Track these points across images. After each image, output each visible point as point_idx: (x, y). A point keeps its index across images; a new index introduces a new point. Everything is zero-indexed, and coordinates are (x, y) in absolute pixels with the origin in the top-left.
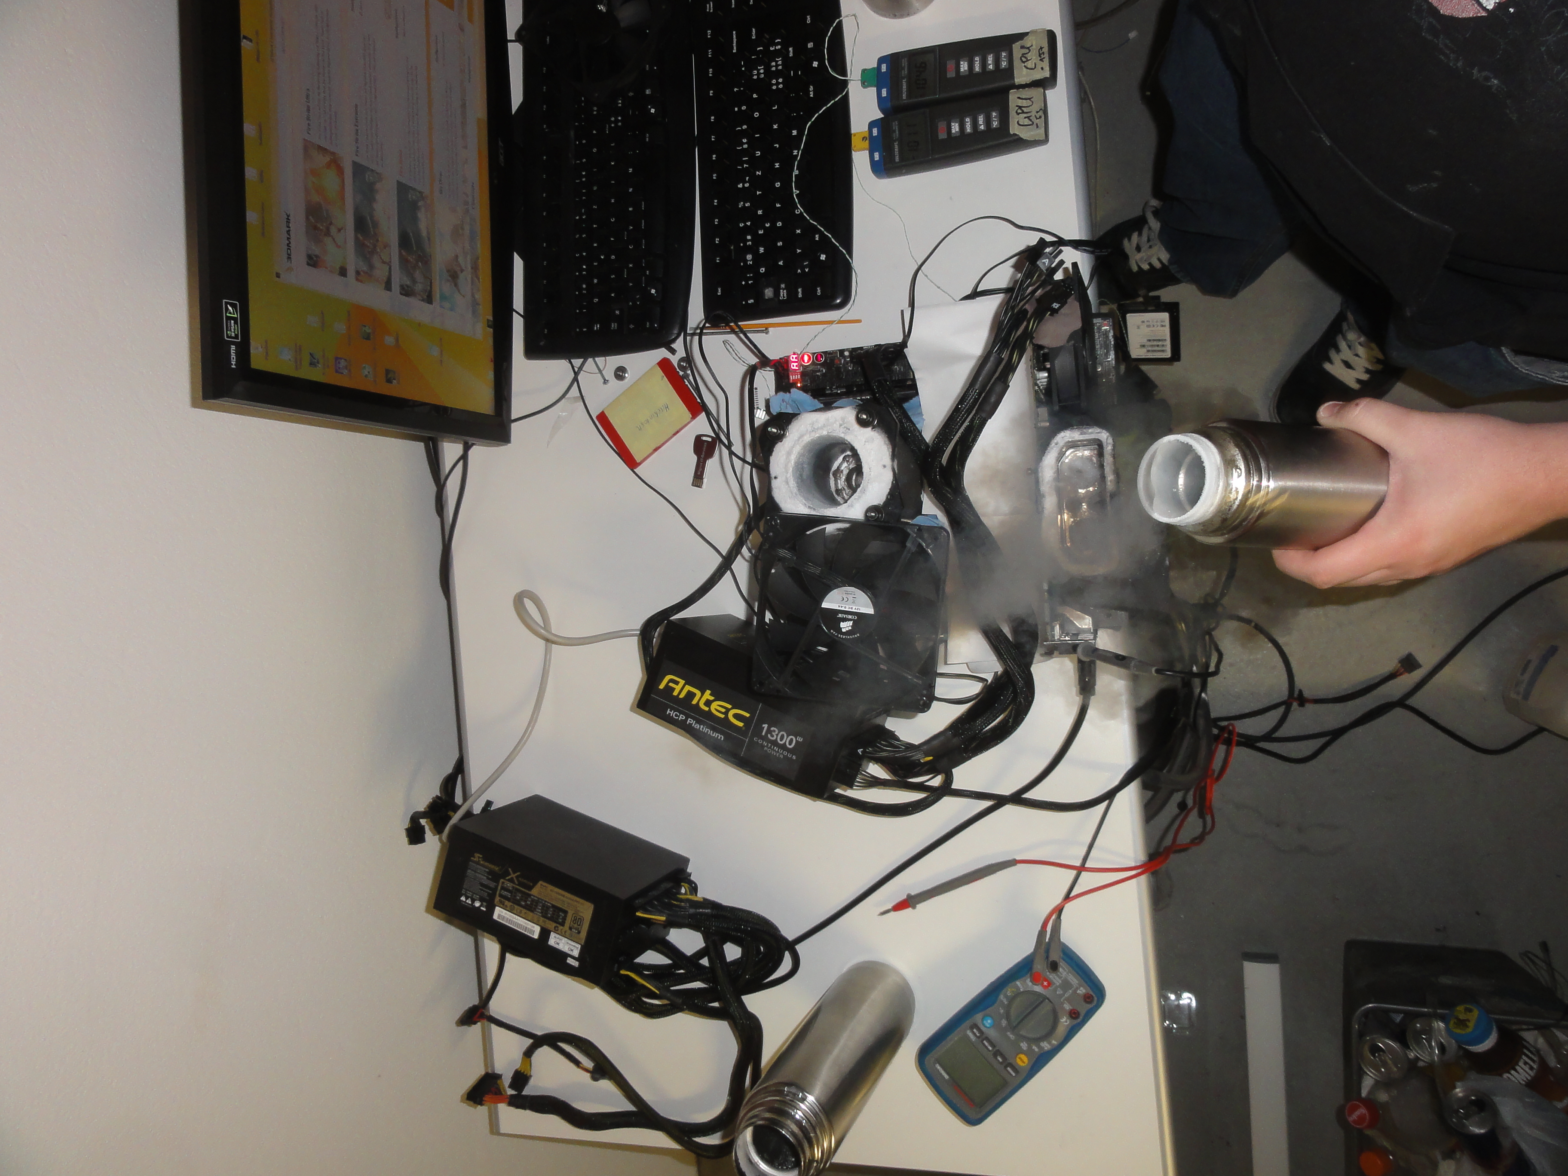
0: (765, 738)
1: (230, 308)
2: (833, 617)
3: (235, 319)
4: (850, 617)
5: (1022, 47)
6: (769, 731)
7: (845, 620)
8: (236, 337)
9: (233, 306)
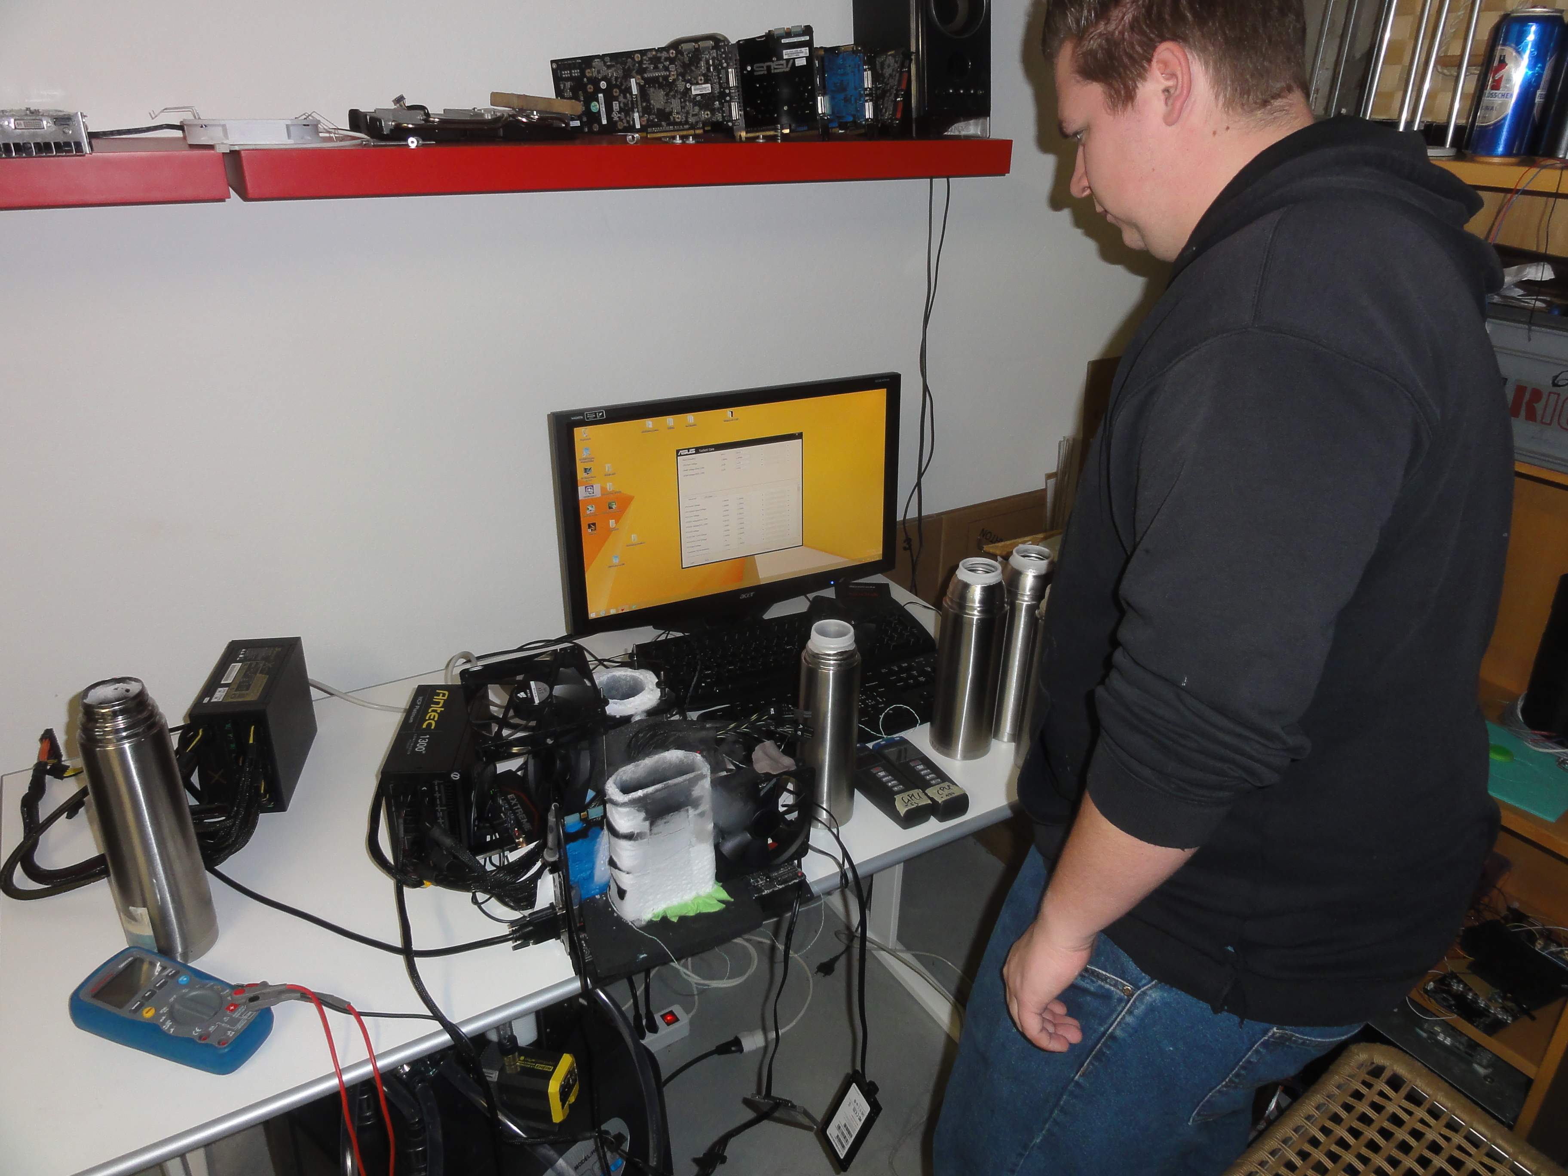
0: (418, 738)
1: (601, 414)
2: (526, 687)
3: (596, 417)
4: (529, 695)
5: (949, 786)
6: (424, 739)
7: (526, 693)
8: (588, 419)
9: (602, 416)
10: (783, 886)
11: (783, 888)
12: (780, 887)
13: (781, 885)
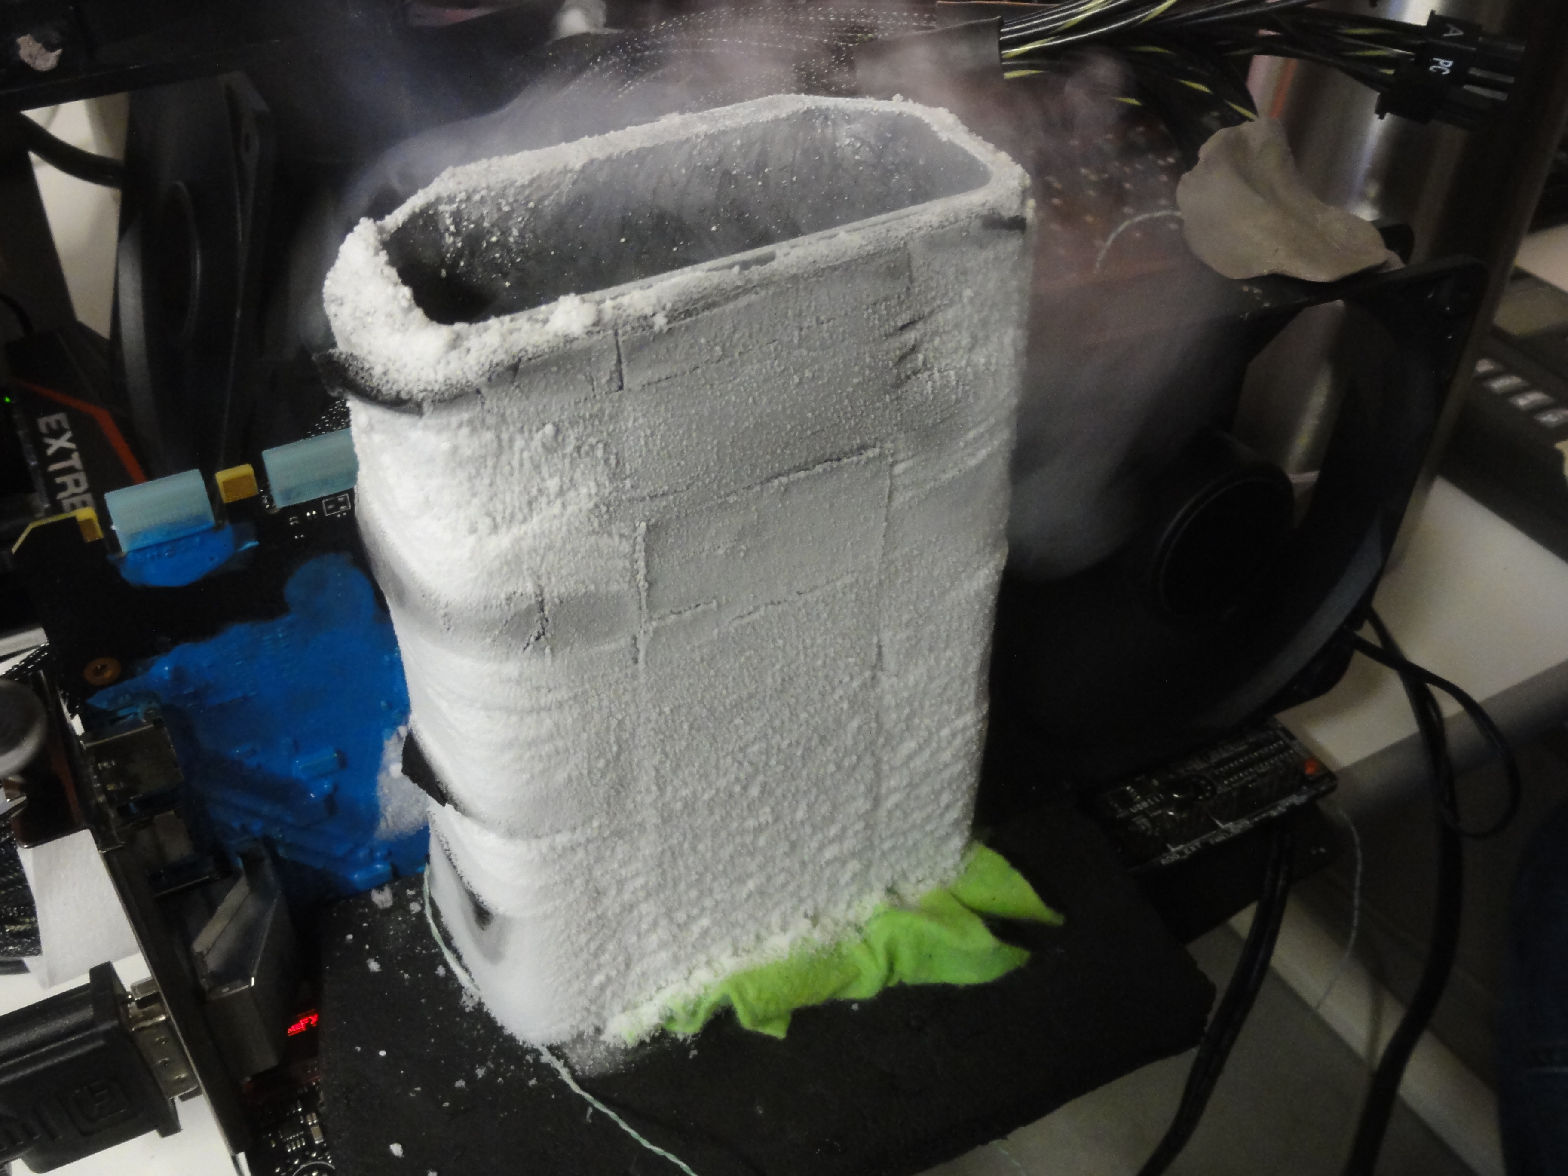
10: (1245, 823)
11: (1245, 835)
12: (1234, 827)
13: (1234, 818)
